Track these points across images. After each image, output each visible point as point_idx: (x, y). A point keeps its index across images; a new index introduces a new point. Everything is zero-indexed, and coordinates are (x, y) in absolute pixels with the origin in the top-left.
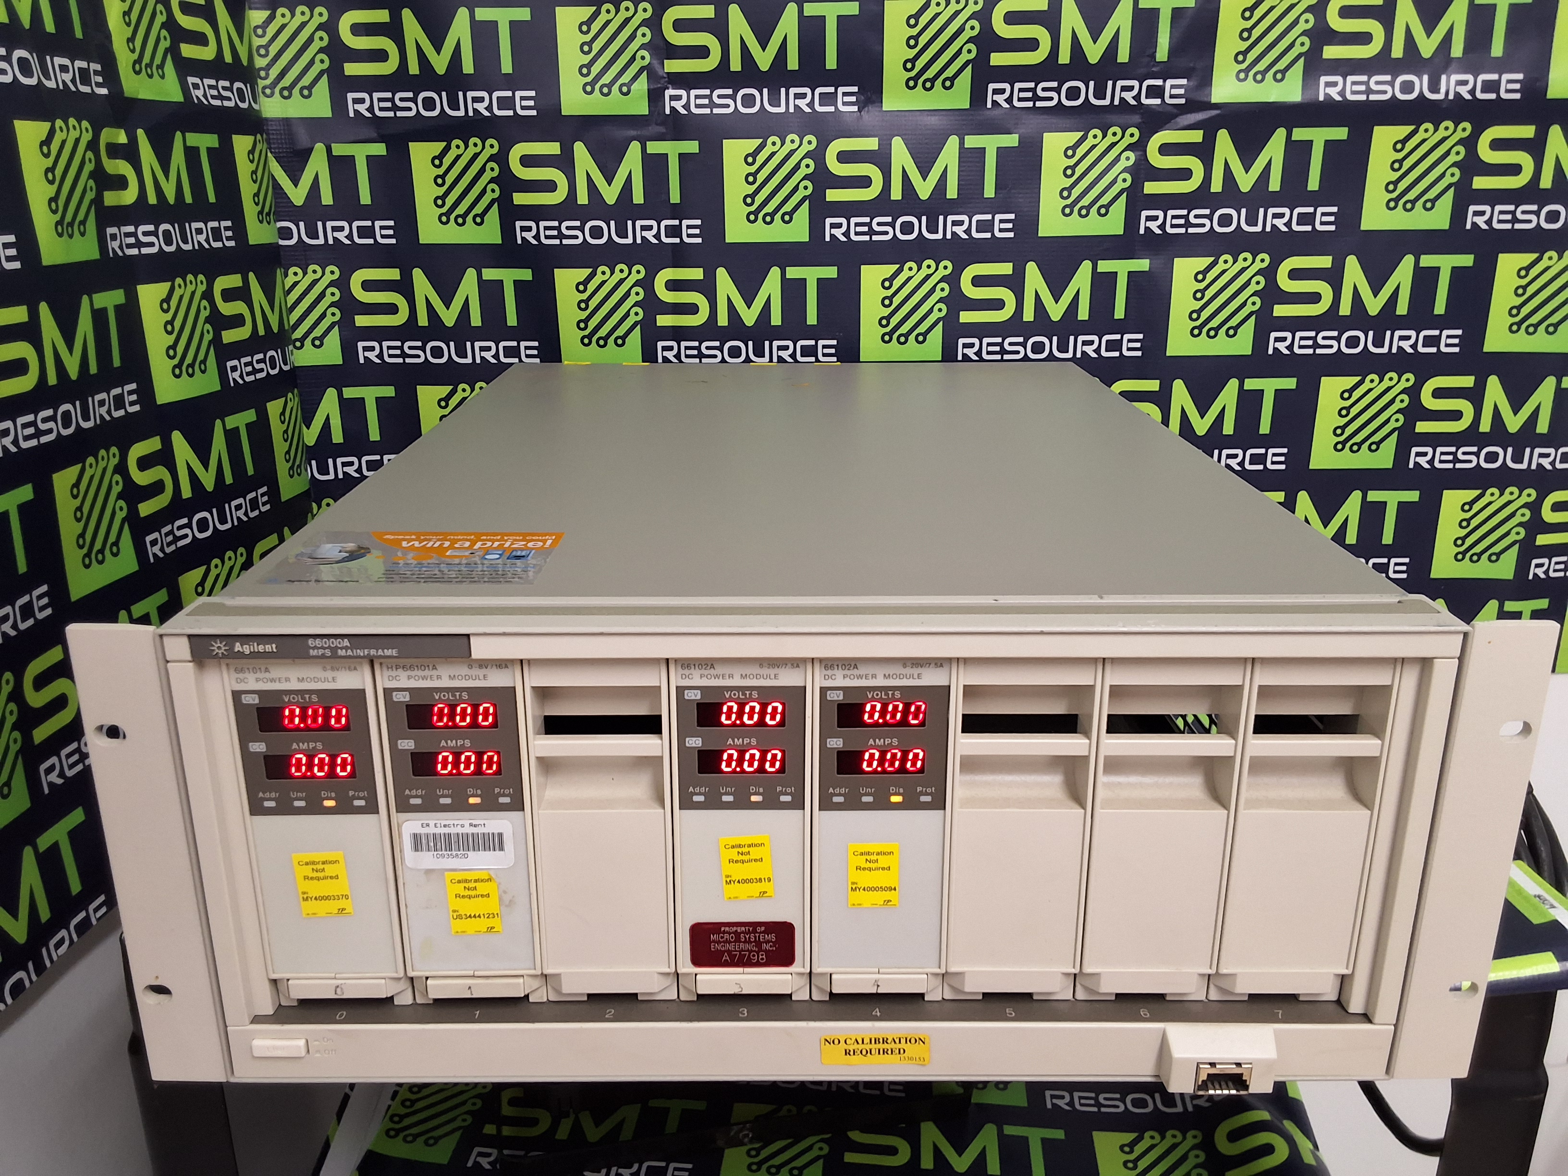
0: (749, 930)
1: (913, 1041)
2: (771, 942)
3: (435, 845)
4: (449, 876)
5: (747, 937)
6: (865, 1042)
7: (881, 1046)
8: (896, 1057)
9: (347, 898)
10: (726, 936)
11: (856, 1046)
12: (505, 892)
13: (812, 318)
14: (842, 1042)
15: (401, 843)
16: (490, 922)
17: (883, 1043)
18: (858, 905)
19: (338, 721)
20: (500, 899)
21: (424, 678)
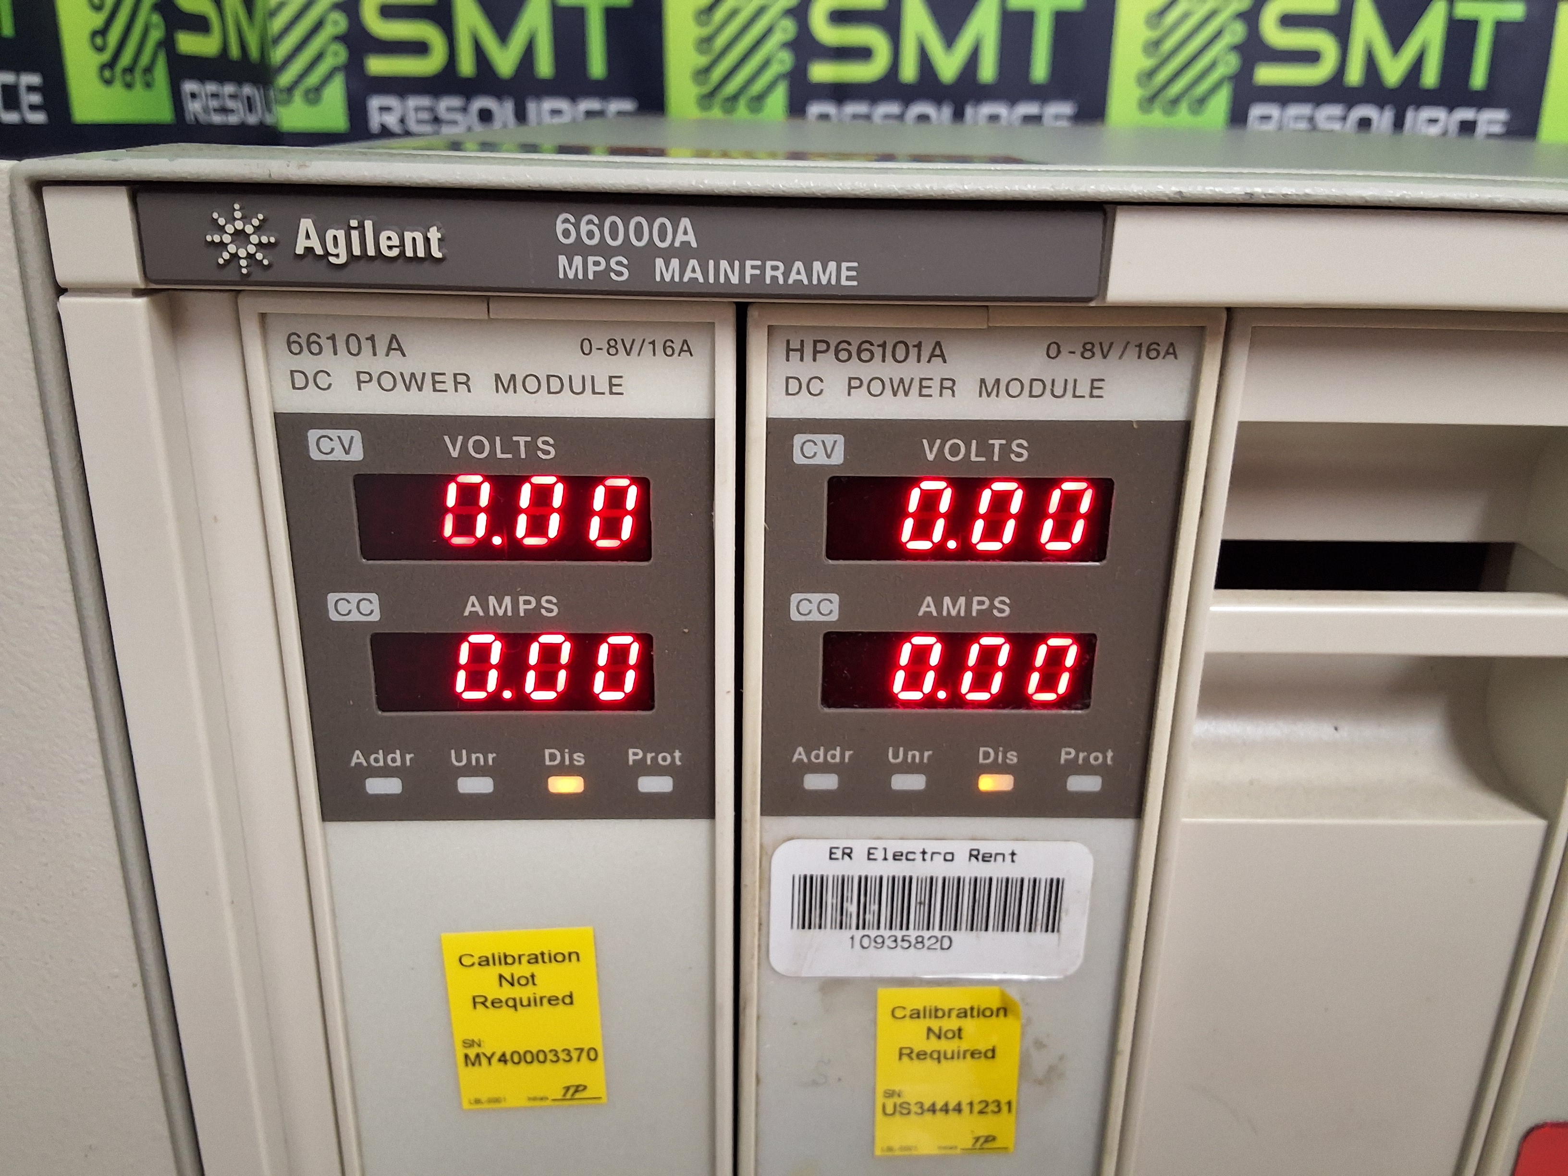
3: (862, 908)
4: (887, 997)
9: (592, 1055)
12: (1039, 1045)
13: (1040, 71)
15: (765, 903)
19: (610, 529)
20: (1025, 1064)
21: (901, 387)
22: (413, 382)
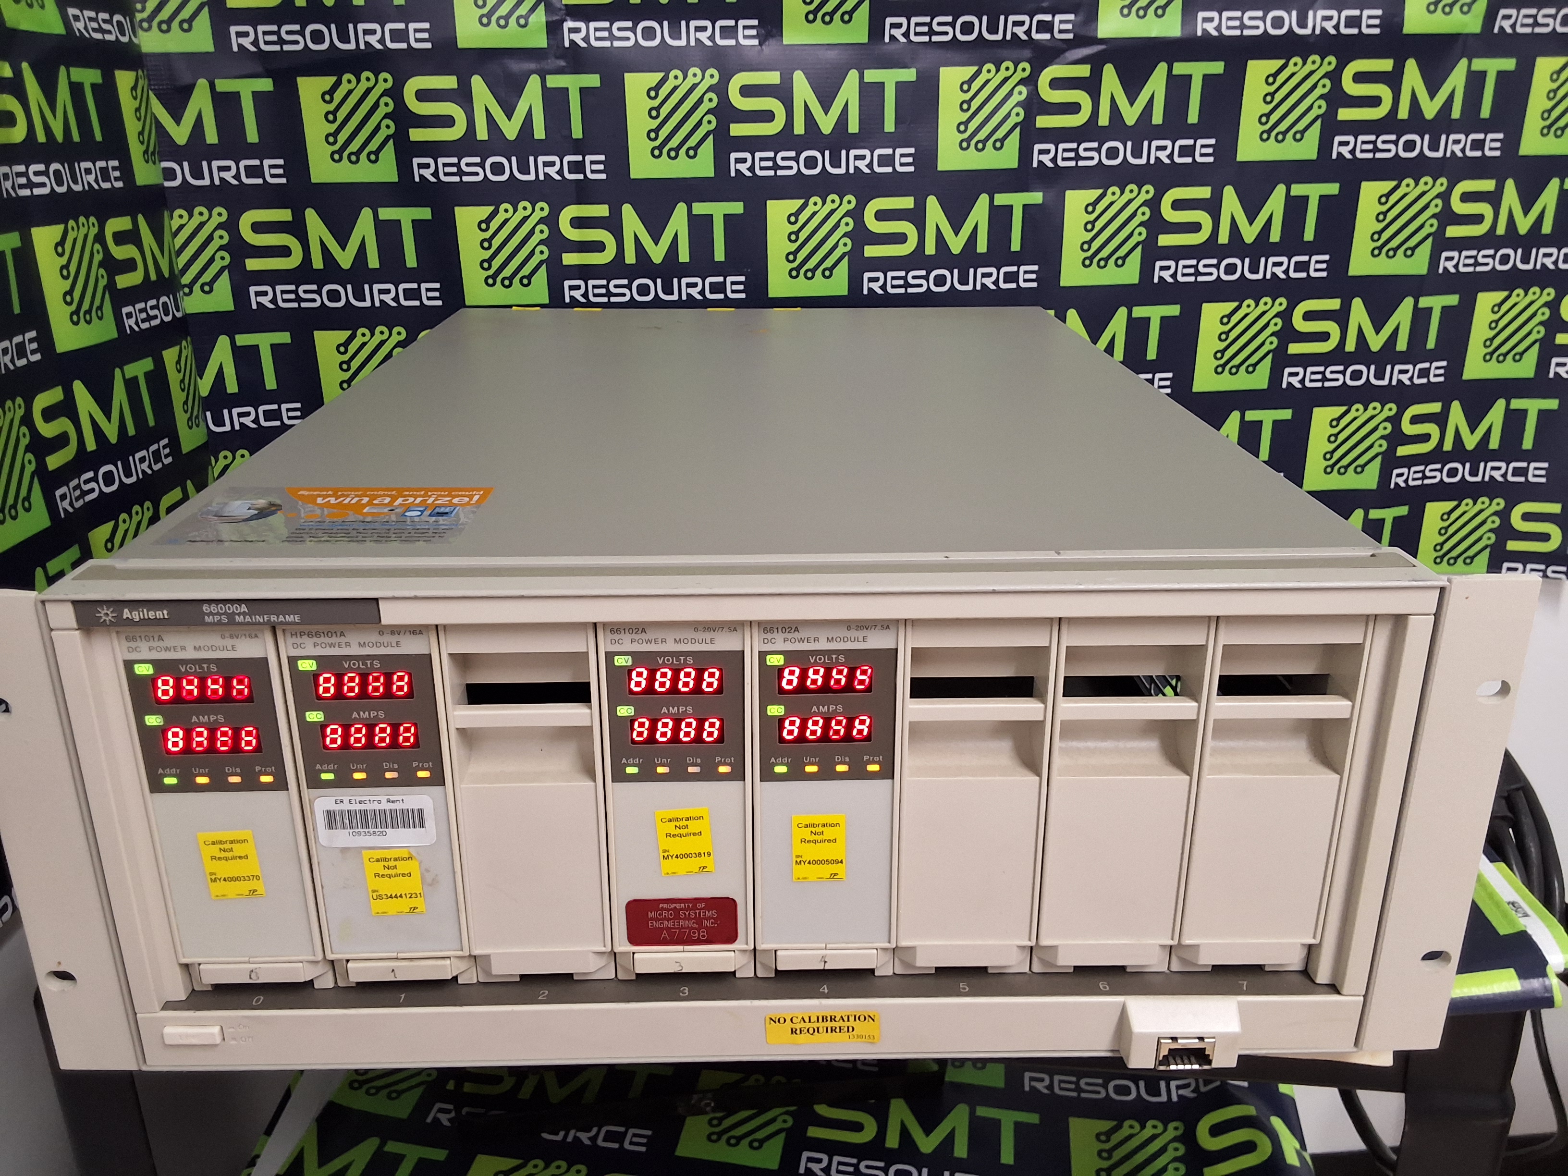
0: (688, 906)
1: (862, 1018)
2: (713, 918)
3: (351, 822)
4: (366, 854)
5: (687, 913)
6: (812, 1021)
7: (829, 1024)
8: (844, 1036)
9: (258, 879)
10: (665, 914)
11: (802, 1025)
12: (427, 871)
13: (720, 255)
14: (788, 1020)
15: (314, 821)
16: (414, 902)
17: (831, 1021)
18: (803, 878)
19: (240, 692)
20: (423, 878)
21: (332, 645)
22: (167, 649)
